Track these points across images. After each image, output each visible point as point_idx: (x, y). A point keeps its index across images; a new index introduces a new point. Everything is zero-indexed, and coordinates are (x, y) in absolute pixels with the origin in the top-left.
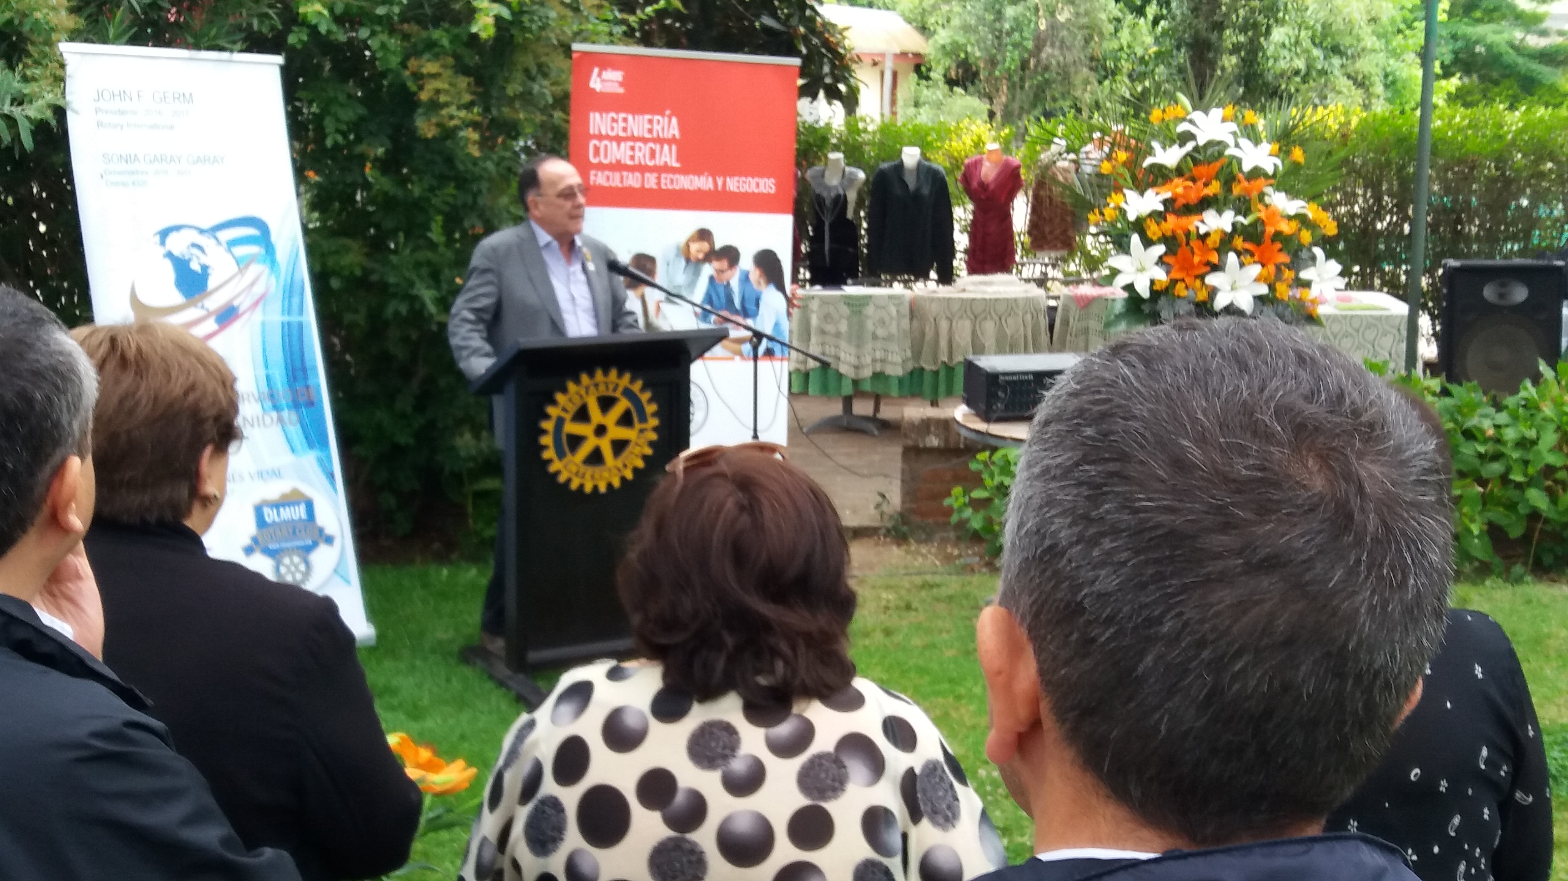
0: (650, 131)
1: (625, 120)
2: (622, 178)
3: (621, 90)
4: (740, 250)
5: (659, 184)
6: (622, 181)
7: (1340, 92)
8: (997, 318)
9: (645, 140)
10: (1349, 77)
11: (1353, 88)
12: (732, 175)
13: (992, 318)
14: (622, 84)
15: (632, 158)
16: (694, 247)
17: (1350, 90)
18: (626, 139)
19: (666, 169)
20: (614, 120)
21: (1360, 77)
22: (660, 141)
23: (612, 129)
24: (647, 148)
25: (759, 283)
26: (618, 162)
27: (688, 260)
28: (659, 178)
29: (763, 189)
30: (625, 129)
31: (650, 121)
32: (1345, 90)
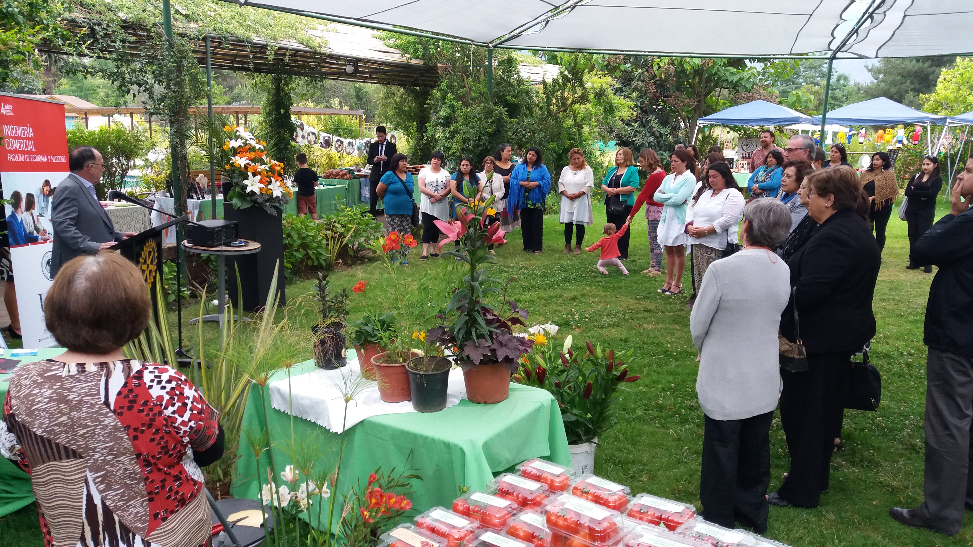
0: (24, 134)
1: (16, 129)
3: (13, 114)
6: (18, 159)
9: (23, 139)
12: (52, 154)
14: (13, 111)
15: (20, 147)
16: (45, 188)
18: (17, 138)
19: (30, 153)
20: (12, 129)
22: (27, 139)
23: (12, 133)
24: (24, 142)
26: (16, 149)
27: (44, 195)
28: (30, 157)
30: (16, 133)
31: (23, 129)
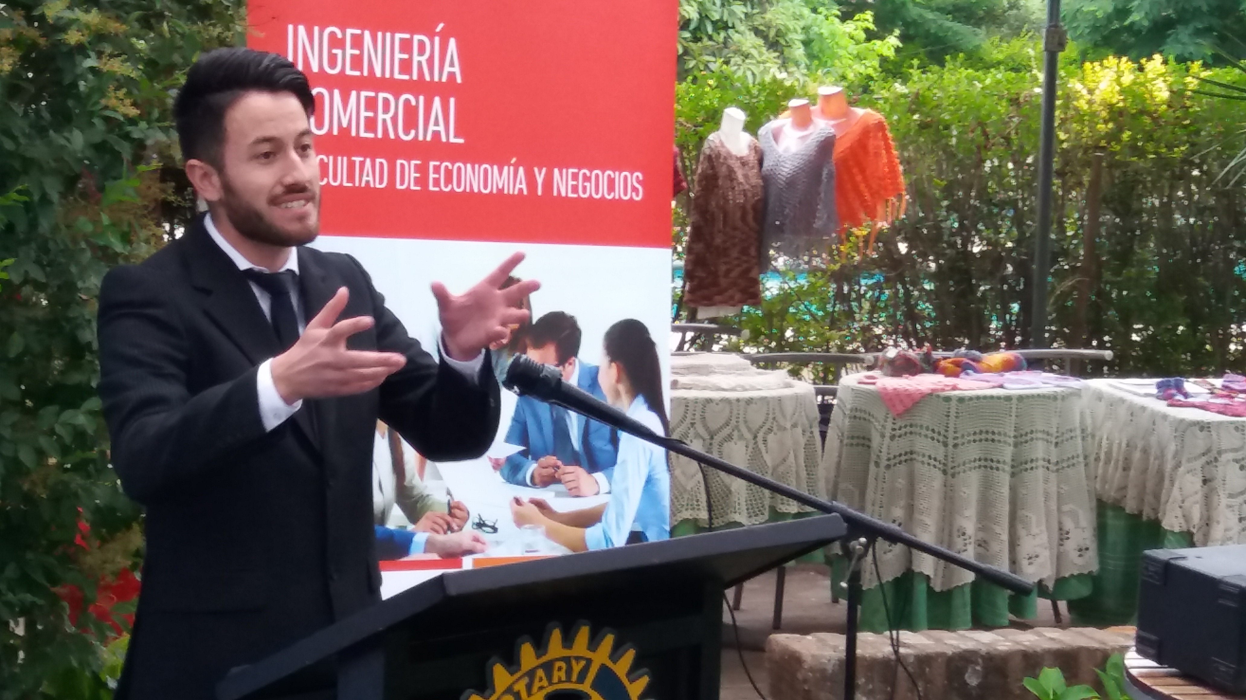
0: (406, 66)
1: (358, 42)
2: (351, 166)
4: (581, 324)
5: (422, 181)
6: (351, 178)
7: (747, 56)
8: (749, 436)
9: (395, 87)
10: (757, 32)
11: (764, 50)
12: (563, 165)
13: (741, 437)
15: (371, 124)
17: (761, 54)
18: (360, 83)
19: (437, 148)
20: (336, 42)
21: (772, 33)
22: (425, 88)
23: (333, 61)
24: (398, 106)
25: (617, 394)
26: (345, 132)
28: (422, 170)
29: (619, 193)
30: (357, 62)
31: (406, 46)
32: (754, 52)
